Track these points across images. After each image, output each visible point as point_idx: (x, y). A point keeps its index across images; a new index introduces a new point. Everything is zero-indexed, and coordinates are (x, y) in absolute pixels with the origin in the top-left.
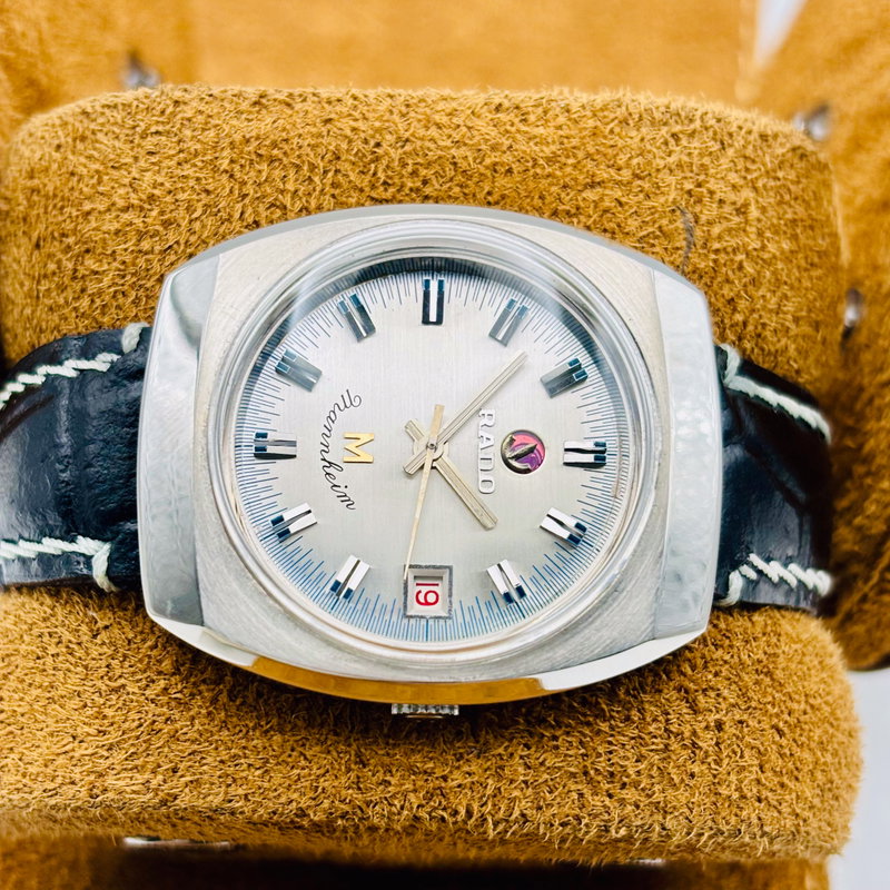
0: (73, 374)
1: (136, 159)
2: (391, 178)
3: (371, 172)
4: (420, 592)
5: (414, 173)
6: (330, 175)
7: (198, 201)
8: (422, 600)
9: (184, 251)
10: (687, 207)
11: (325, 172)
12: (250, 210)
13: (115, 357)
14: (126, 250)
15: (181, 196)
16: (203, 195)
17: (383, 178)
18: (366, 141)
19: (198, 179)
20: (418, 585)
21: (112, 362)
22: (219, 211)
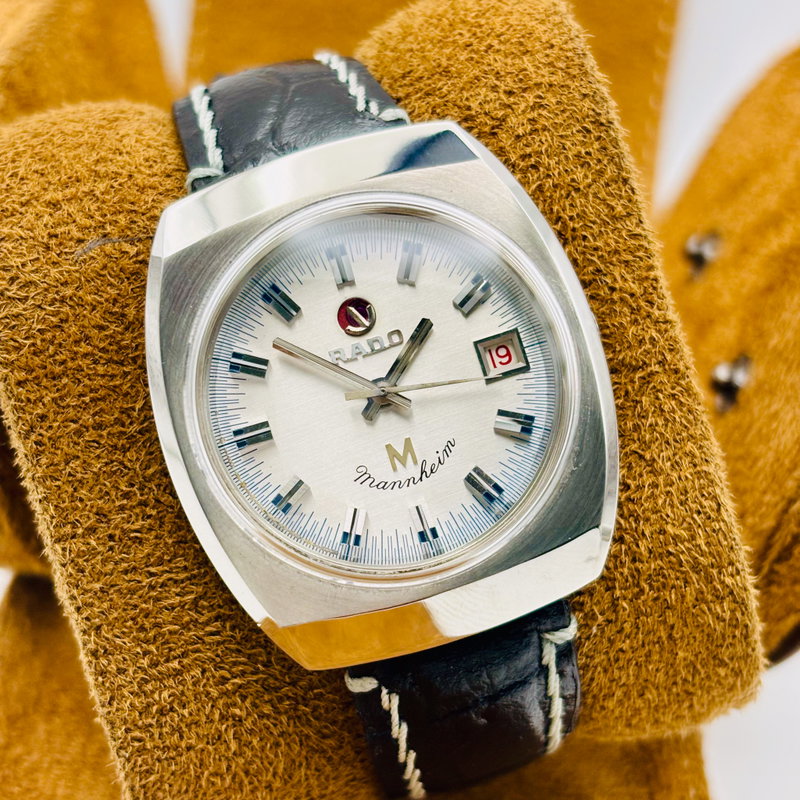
0: (405, 727)
1: (189, 748)
2: (137, 515)
3: (138, 535)
4: (501, 363)
5: (126, 496)
6: (153, 570)
7: (214, 677)
8: (507, 359)
9: (263, 672)
10: (73, 253)
11: (152, 574)
12: (208, 629)
13: (385, 691)
14: (275, 725)
15: (214, 693)
16: (208, 674)
17: (141, 522)
18: (111, 549)
19: (194, 684)
20: (495, 367)
21: (389, 693)
22: (218, 656)
